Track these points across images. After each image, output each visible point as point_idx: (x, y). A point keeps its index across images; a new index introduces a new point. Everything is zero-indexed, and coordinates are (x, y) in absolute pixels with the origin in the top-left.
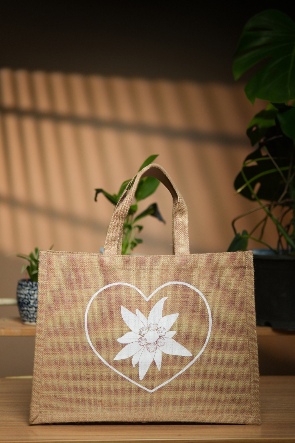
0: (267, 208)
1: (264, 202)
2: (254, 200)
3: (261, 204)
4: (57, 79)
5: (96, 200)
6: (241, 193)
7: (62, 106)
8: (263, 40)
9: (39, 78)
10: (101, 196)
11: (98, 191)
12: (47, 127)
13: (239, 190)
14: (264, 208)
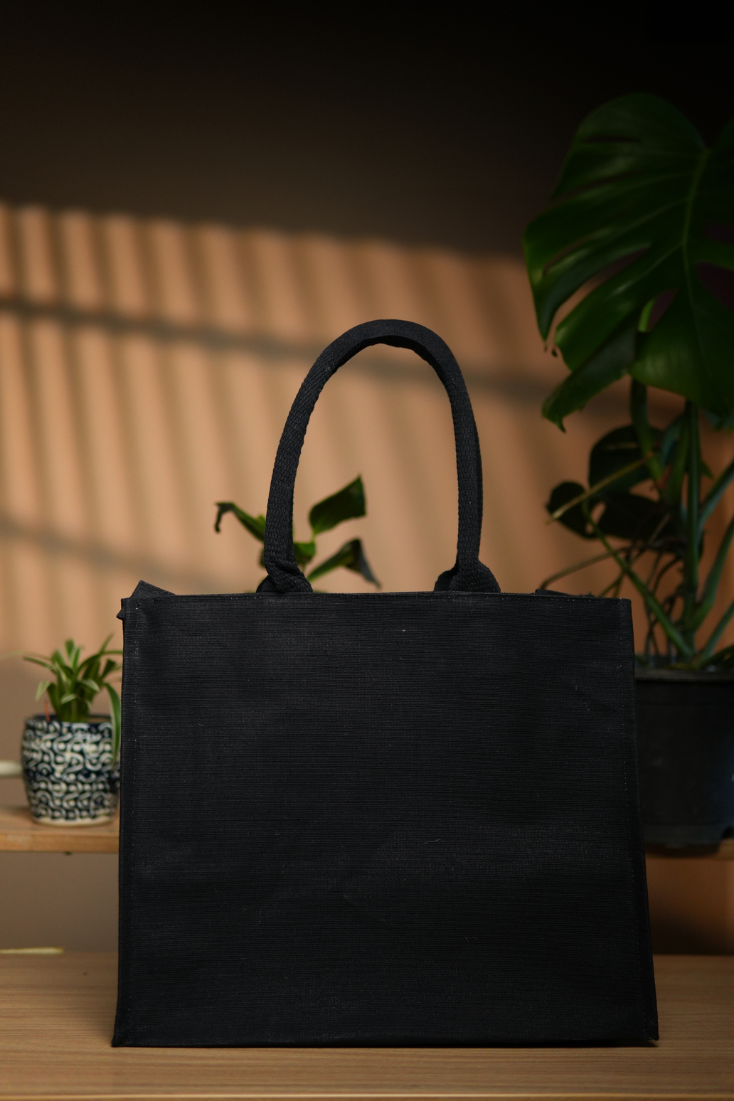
0: (622, 556)
1: (615, 543)
2: (592, 537)
3: (607, 545)
4: (120, 232)
5: (217, 529)
6: (563, 520)
7: (129, 297)
8: (619, 165)
9: (76, 228)
10: (229, 519)
11: (224, 508)
12: (93, 347)
13: (558, 514)
14: (614, 554)
